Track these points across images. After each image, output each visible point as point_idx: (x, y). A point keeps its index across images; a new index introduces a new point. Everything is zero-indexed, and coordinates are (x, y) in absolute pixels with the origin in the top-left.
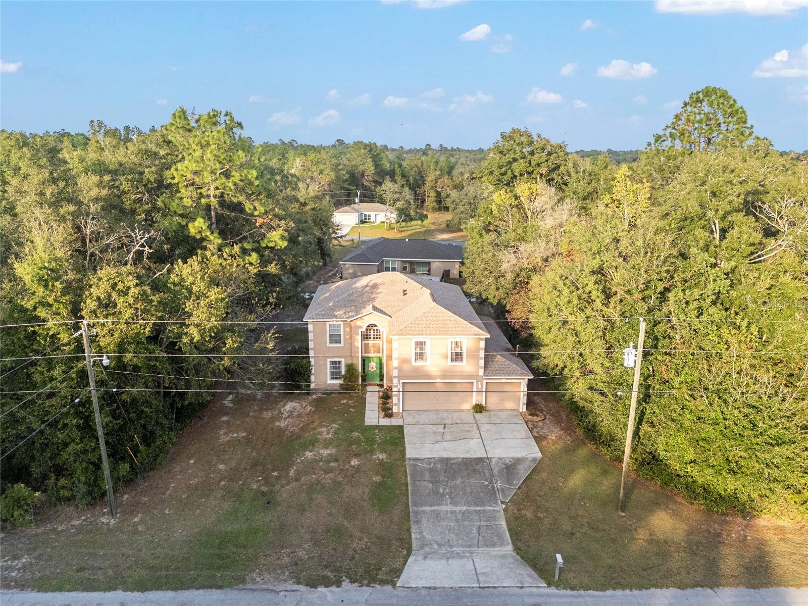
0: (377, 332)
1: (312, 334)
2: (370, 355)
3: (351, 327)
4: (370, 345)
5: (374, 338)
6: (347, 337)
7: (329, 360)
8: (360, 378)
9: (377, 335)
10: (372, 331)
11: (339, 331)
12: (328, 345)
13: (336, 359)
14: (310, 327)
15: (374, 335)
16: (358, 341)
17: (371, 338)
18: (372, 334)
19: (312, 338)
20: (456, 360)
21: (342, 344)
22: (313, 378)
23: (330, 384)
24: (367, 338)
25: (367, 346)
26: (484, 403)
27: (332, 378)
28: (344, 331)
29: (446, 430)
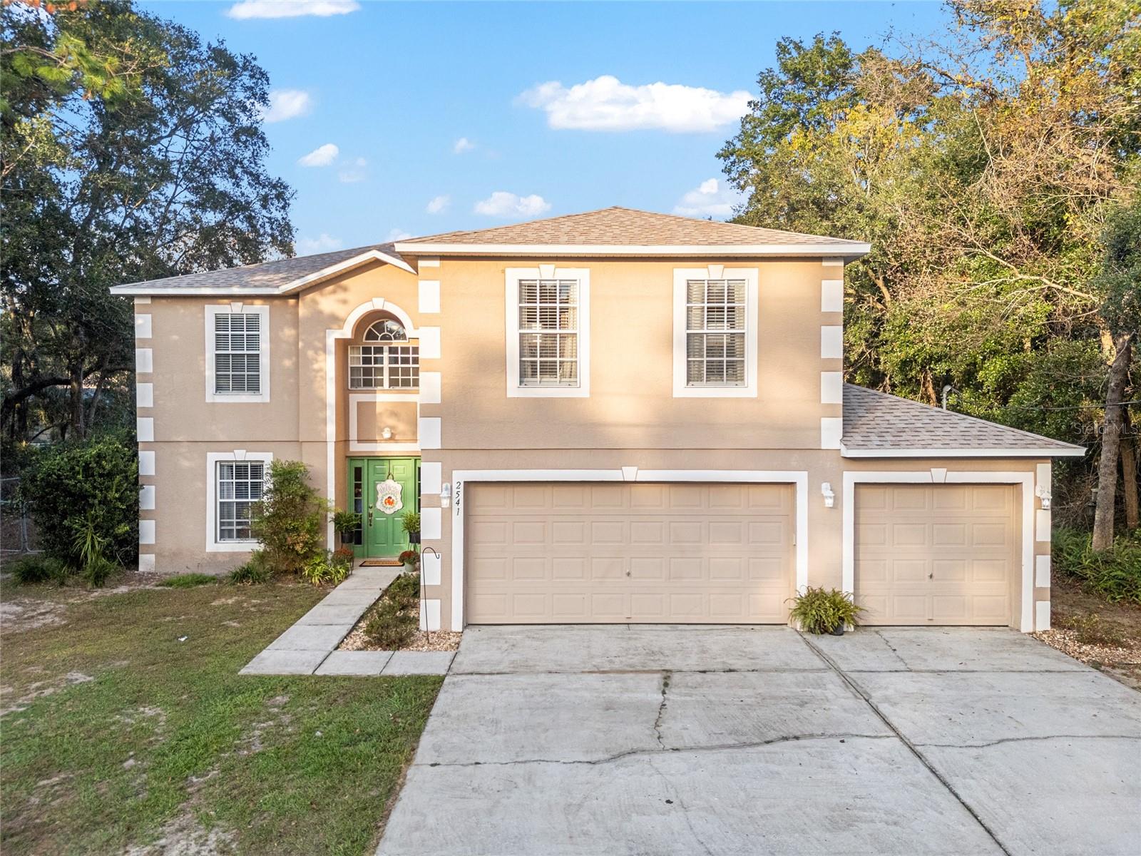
0: (405, 361)
1: (149, 352)
2: (382, 448)
3: (296, 323)
4: (379, 409)
5: (393, 383)
6: (288, 363)
7: (212, 457)
8: (331, 528)
9: (406, 372)
10: (386, 355)
11: (254, 341)
12: (211, 396)
13: (240, 455)
14: (143, 324)
15: (393, 372)
16: (324, 378)
17: (381, 383)
18: (386, 365)
19: (150, 370)
20: (715, 372)
21: (264, 395)
22: (148, 531)
23: (215, 554)
24: (367, 383)
25: (367, 410)
26: (847, 588)
27: (225, 534)
28: (273, 340)
29: (672, 695)
